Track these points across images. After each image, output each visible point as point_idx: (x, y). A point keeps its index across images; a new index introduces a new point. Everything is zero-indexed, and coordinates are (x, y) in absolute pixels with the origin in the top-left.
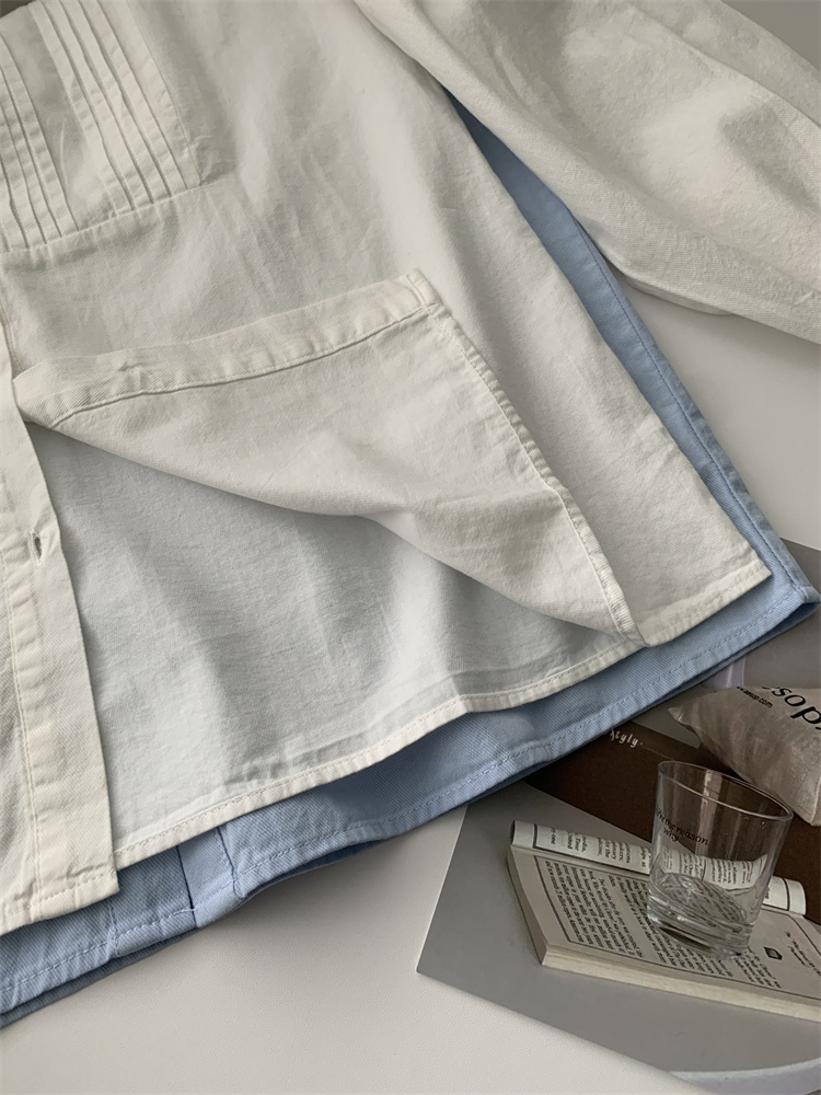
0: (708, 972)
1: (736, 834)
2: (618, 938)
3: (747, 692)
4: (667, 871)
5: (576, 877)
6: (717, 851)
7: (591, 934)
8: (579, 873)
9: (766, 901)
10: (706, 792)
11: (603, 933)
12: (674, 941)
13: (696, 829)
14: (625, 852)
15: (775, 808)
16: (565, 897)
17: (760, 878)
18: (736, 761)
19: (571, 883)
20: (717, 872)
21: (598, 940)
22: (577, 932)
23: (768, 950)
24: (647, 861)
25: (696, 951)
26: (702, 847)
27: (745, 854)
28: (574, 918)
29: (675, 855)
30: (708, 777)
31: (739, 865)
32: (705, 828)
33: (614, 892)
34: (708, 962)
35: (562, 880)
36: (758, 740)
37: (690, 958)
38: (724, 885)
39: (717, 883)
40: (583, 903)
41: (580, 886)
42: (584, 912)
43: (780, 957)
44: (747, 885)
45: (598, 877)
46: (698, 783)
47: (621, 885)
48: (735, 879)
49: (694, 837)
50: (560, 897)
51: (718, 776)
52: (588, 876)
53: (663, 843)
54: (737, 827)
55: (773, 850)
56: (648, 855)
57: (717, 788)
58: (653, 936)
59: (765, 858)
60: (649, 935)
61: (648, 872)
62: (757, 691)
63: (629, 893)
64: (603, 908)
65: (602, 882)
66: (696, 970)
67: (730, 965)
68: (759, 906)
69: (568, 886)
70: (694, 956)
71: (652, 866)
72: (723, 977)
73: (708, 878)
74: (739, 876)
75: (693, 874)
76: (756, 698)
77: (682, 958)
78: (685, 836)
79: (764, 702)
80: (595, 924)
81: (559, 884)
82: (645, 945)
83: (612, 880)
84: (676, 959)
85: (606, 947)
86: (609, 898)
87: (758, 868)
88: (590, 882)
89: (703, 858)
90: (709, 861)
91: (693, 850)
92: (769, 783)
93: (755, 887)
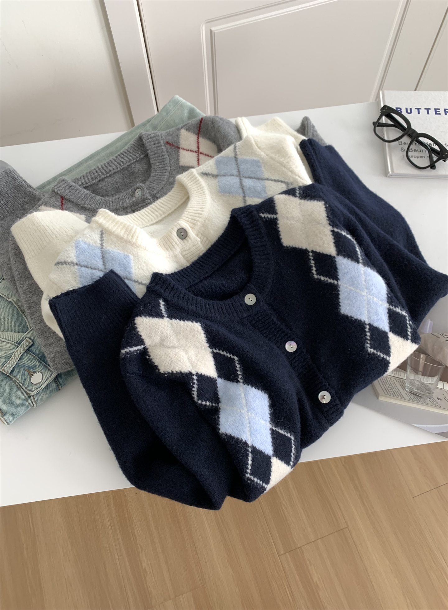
0: (422, 403)
1: (429, 370)
2: (398, 394)
3: (433, 334)
4: (411, 379)
5: (387, 379)
6: (424, 374)
7: (391, 393)
8: (387, 378)
9: (437, 387)
10: (421, 360)
11: (394, 393)
12: (413, 395)
13: (419, 369)
14: (399, 374)
15: (440, 364)
16: (384, 384)
17: (436, 381)
18: (430, 352)
19: (385, 381)
20: (424, 379)
21: (393, 394)
22: (387, 392)
23: (438, 398)
24: (405, 376)
25: (418, 398)
26: (420, 373)
27: (432, 375)
28: (386, 389)
29: (413, 375)
30: (422, 356)
31: (430, 378)
32: (421, 368)
33: (397, 383)
34: (422, 400)
35: (383, 380)
36: (436, 347)
37: (417, 399)
38: (426, 383)
39: (424, 382)
40: (389, 385)
41: (388, 381)
42: (389, 388)
43: (441, 400)
44: (433, 383)
45: (392, 379)
46: (419, 357)
47: (399, 381)
48: (429, 381)
49: (418, 370)
50: (383, 384)
51: (425, 356)
52: (390, 379)
53: (410, 371)
54: (430, 369)
55: (440, 374)
56: (405, 374)
57: (424, 359)
58: (407, 394)
59: (437, 377)
60: (406, 394)
61: (405, 378)
62: (435, 334)
63: (401, 384)
64: (394, 387)
65: (394, 381)
66: (419, 402)
67: (428, 401)
68: (436, 388)
69: (384, 381)
70: (418, 399)
71: (407, 377)
72: (425, 404)
73: (422, 381)
74: (430, 380)
75: (418, 380)
76: (435, 336)
77: (415, 399)
78: (416, 370)
79: (438, 337)
80: (391, 390)
81: (382, 381)
82: (405, 396)
83: (396, 380)
84: (413, 399)
85: (395, 396)
86: (395, 384)
87: (435, 379)
88: (390, 381)
89: (421, 376)
90: (422, 376)
91: (417, 373)
92: (439, 358)
93: (434, 383)
